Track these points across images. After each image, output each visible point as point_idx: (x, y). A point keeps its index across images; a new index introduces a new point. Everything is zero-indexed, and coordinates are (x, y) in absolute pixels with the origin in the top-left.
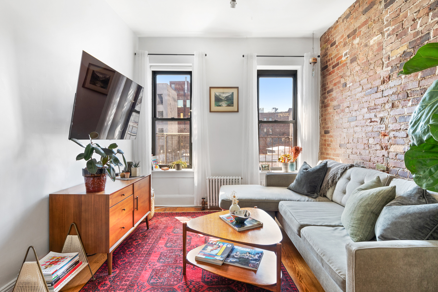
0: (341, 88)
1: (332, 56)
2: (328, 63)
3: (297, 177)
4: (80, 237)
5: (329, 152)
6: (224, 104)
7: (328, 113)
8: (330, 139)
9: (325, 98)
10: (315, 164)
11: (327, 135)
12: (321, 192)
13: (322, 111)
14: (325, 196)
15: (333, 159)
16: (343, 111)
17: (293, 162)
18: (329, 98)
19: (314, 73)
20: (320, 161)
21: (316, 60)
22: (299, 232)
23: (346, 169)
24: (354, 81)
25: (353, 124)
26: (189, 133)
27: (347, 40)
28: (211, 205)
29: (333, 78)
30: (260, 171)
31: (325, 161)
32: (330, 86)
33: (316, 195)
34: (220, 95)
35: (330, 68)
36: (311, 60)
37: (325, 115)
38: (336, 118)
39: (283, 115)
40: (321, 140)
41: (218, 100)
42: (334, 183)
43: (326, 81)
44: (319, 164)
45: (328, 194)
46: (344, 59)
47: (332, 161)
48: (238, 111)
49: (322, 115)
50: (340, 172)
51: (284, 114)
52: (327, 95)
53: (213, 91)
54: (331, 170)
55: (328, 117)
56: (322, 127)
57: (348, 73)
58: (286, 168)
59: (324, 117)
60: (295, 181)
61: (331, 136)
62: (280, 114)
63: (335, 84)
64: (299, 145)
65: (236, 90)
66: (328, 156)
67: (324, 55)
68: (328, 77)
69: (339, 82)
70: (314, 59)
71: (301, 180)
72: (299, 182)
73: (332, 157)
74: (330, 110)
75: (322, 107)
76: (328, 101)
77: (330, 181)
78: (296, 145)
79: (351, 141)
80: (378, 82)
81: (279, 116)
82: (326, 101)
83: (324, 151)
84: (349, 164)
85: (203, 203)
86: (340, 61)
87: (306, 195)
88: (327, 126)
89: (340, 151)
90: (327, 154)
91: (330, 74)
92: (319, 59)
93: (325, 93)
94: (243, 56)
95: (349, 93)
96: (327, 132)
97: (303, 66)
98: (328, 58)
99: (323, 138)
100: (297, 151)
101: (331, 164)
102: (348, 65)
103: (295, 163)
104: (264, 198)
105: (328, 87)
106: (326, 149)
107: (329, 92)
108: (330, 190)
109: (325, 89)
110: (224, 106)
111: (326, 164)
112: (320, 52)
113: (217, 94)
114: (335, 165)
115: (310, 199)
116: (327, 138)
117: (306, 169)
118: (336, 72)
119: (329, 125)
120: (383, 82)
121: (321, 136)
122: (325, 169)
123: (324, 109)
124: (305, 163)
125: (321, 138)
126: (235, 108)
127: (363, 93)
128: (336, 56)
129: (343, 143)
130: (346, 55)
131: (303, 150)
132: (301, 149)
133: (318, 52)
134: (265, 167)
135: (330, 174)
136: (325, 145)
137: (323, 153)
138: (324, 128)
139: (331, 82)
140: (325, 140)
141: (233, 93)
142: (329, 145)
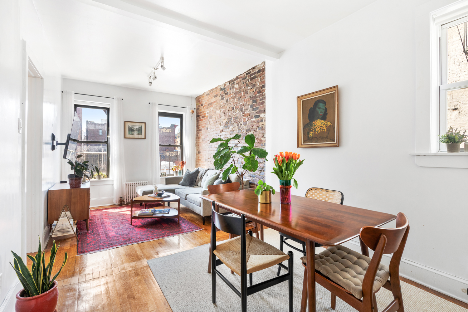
0: (206, 130)
1: (202, 111)
2: (200, 114)
3: (183, 178)
4: (71, 212)
5: (200, 164)
6: (136, 133)
7: (200, 142)
8: (201, 156)
9: (198, 133)
10: (192, 170)
11: (199, 154)
12: (196, 184)
13: (197, 140)
14: (197, 186)
15: (202, 167)
16: (206, 142)
17: (181, 170)
18: (200, 134)
19: (192, 118)
20: (196, 168)
21: (193, 111)
22: (186, 197)
23: (206, 171)
24: (211, 128)
25: (211, 149)
26: (106, 153)
27: (208, 106)
28: (127, 201)
29: (202, 123)
30: (161, 177)
31: (198, 168)
32: (201, 127)
33: (193, 185)
34: (132, 127)
35: (201, 117)
36: (191, 111)
37: (198, 143)
38: (204, 145)
39: (165, 131)
40: (196, 157)
41: (131, 130)
42: (201, 178)
43: (199, 123)
44: (195, 169)
45: (199, 185)
46: (207, 115)
47: (201, 168)
48: (145, 138)
49: (197, 143)
50: (204, 172)
51: (167, 130)
52: (199, 132)
53: (127, 124)
54: (200, 172)
55: (200, 144)
56: (197, 149)
57: (209, 123)
58: (177, 174)
59: (198, 144)
60: (182, 180)
61: (201, 155)
62: (162, 129)
63: (203, 127)
64: (184, 160)
65: (144, 124)
66: (200, 166)
67: (198, 109)
68: (200, 122)
69: (205, 126)
70: (192, 111)
71: (186, 179)
72: (185, 180)
73: (202, 166)
74: (201, 140)
75: (197, 138)
76: (200, 135)
77: (200, 178)
78: (182, 160)
79: (210, 158)
80: (219, 132)
81: (161, 131)
82: (199, 135)
83: (198, 163)
84: (208, 169)
85: (121, 201)
86: (205, 115)
87: (189, 186)
88: (199, 149)
89: (205, 163)
90: (200, 165)
91: (201, 120)
92: (195, 111)
93: (198, 130)
94: (149, 103)
95: (209, 133)
96: (199, 153)
97: (186, 113)
98: (200, 111)
99: (197, 156)
100: (183, 163)
101: (200, 169)
102: (208, 119)
103: (182, 171)
104: (167, 189)
105: (200, 128)
106: (199, 162)
107: (200, 130)
108: (200, 182)
109: (198, 128)
110: (136, 135)
111: (198, 170)
112: (196, 106)
113: (130, 126)
114: (202, 170)
115: (191, 187)
116: (199, 156)
117: (188, 173)
118: (203, 120)
119: (200, 149)
120: (221, 132)
121: (197, 155)
122: (197, 172)
123: (198, 139)
124: (188, 170)
125: (196, 156)
126: (143, 136)
127: (214, 135)
128: (203, 112)
129: (206, 158)
130: (208, 113)
131: (186, 163)
132: (185, 162)
133: (194, 106)
134: (163, 174)
135: (200, 174)
136: (198, 160)
137: (197, 164)
138: (198, 150)
139: (201, 125)
140: (198, 157)
141: (141, 126)
142: (200, 160)
